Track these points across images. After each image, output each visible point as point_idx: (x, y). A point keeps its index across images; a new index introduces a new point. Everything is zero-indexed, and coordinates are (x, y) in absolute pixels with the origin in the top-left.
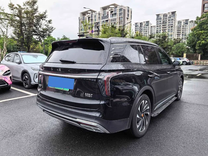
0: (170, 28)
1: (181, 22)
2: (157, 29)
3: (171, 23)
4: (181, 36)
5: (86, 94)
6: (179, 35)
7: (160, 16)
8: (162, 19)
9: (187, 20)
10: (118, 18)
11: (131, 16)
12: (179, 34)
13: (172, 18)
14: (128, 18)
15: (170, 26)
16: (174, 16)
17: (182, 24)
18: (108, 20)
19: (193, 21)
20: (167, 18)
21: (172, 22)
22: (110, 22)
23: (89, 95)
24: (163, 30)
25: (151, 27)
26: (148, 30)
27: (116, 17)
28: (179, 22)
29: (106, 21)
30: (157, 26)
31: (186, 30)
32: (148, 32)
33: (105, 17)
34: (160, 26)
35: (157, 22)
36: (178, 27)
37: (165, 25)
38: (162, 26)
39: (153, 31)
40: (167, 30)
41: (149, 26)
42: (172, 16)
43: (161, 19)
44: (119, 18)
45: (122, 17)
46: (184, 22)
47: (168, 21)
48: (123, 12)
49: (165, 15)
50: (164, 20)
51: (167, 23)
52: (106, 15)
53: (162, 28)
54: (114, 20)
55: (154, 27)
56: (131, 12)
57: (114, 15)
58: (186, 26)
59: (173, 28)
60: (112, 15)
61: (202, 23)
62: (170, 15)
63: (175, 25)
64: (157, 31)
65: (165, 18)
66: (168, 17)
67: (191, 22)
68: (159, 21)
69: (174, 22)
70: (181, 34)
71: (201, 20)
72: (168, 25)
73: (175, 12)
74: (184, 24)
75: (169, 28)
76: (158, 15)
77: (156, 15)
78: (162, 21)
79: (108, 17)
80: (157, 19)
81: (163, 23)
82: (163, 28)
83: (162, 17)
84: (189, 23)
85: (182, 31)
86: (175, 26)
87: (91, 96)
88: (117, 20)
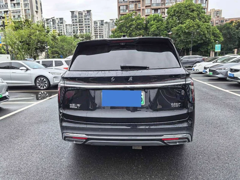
0: (88, 28)
1: (97, 23)
2: (74, 28)
3: (87, 23)
4: (99, 38)
5: (172, 104)
6: (96, 37)
7: (75, 13)
8: (78, 17)
9: (102, 21)
10: (23, 11)
11: (41, 9)
12: (96, 35)
13: (88, 17)
14: (37, 12)
15: (87, 26)
16: (90, 15)
17: (98, 24)
18: (8, 11)
19: (107, 22)
20: (83, 17)
21: (89, 22)
22: (12, 14)
23: (176, 105)
24: (80, 30)
25: (66, 25)
26: (63, 28)
27: (20, 8)
28: (95, 23)
29: (5, 12)
30: (74, 25)
31: (102, 31)
32: (64, 30)
33: (3, 6)
34: (76, 25)
35: (73, 20)
36: (95, 28)
37: (81, 24)
38: (78, 25)
39: (68, 30)
40: (84, 30)
41: (63, 24)
42: (87, 15)
43: (76, 16)
44: (25, 10)
45: (29, 9)
46: (100, 23)
47: (84, 19)
48: (29, 3)
49: (80, 13)
50: (80, 19)
51: (84, 22)
52: (4, 4)
53: (78, 28)
54: (17, 11)
55: (69, 25)
56: (41, 4)
57: (16, 5)
58: (102, 27)
59: (91, 29)
60: (13, 4)
61: (121, 25)
62: (85, 14)
63: (91, 25)
64: (74, 30)
65: (81, 16)
66: (83, 15)
67: (106, 23)
68: (74, 19)
69: (90, 22)
70: (99, 36)
71: (120, 22)
72: (85, 25)
73: (91, 11)
74: (100, 25)
75: (86, 28)
76: (72, 12)
77: (71, 12)
78: (78, 20)
79: (6, 6)
80: (72, 17)
81: (79, 22)
82: (80, 27)
83: (77, 15)
84: (104, 25)
85: (99, 33)
86: (92, 27)
87: (179, 105)
88: (21, 12)
